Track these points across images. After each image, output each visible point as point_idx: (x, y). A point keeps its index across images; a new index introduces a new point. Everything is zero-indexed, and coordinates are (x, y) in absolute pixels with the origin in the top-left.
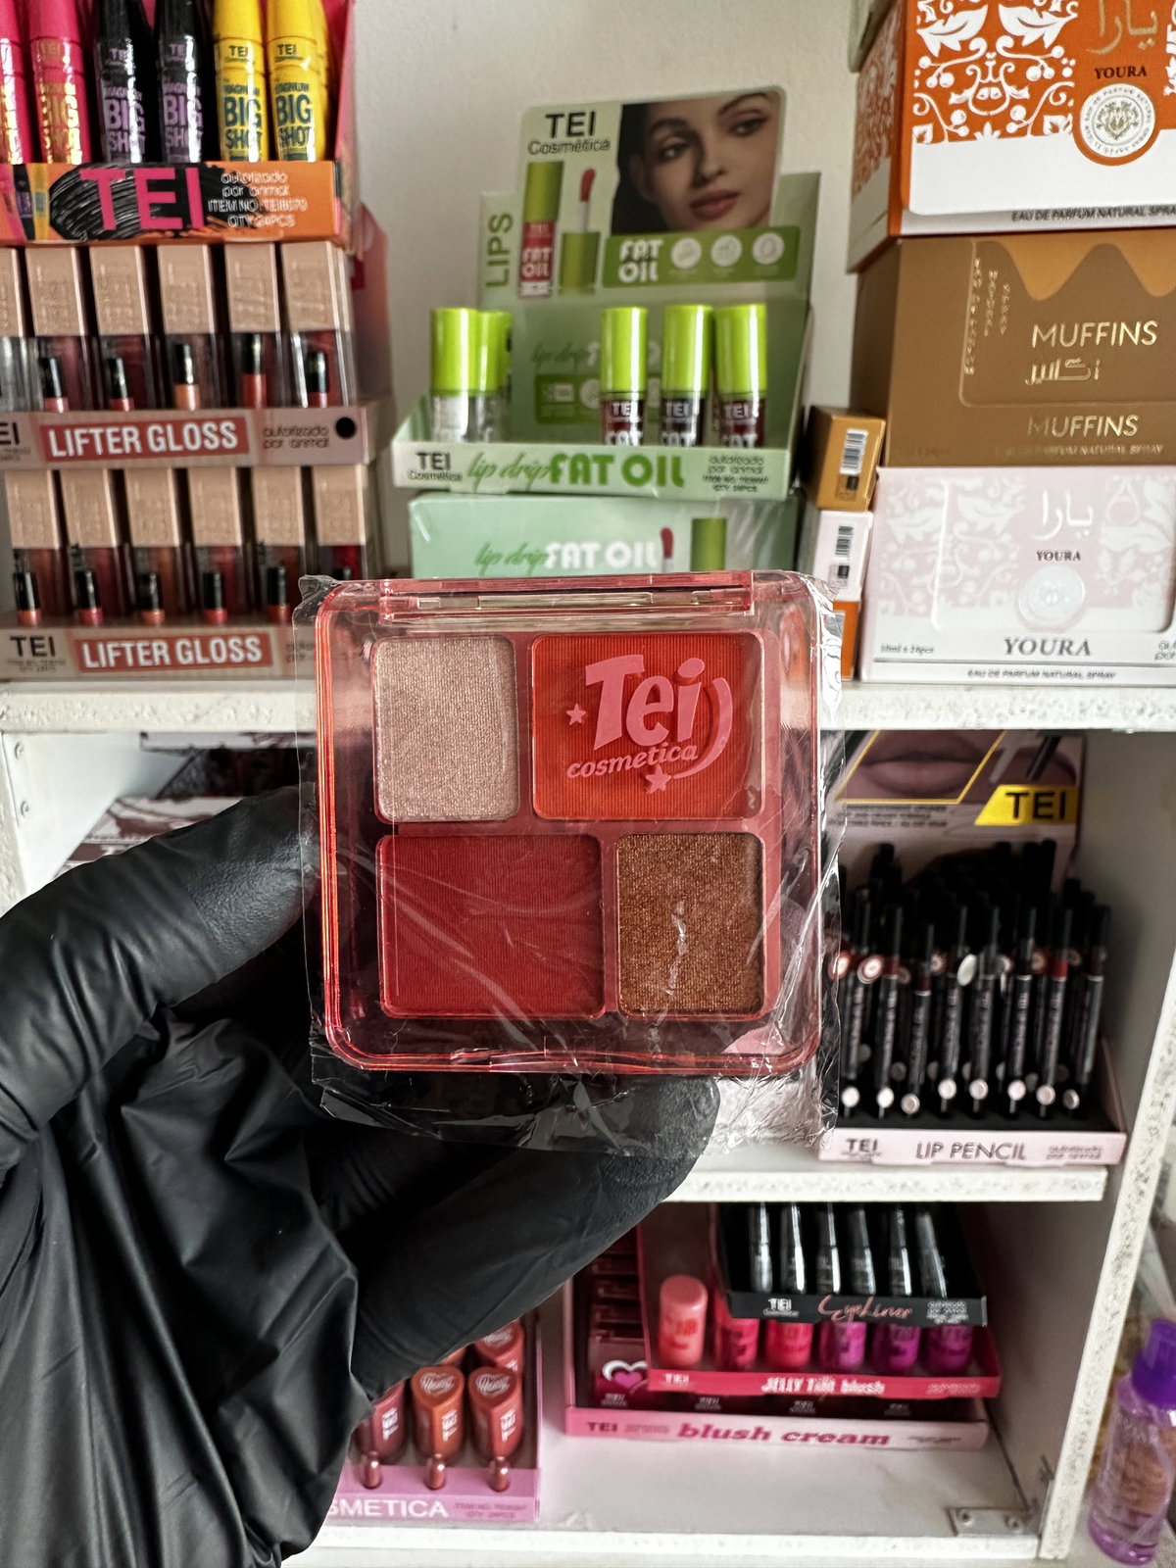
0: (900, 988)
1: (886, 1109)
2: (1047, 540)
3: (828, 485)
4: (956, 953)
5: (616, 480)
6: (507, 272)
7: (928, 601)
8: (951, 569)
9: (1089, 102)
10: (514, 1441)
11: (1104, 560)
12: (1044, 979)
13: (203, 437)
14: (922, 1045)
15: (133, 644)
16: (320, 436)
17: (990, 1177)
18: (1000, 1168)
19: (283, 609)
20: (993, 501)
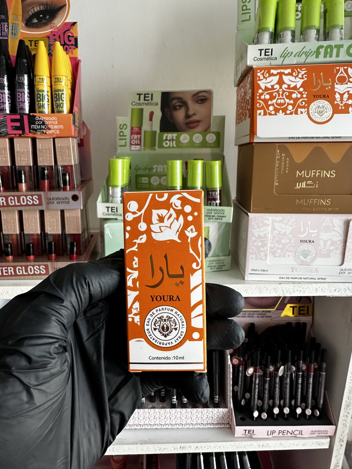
0: (260, 377)
1: (256, 418)
2: (303, 236)
4: (277, 366)
6: (126, 142)
7: (266, 255)
8: (272, 245)
9: (312, 105)
11: (322, 242)
13: (27, 200)
14: (268, 396)
15: (1, 268)
16: (66, 200)
17: (292, 442)
18: (295, 438)
19: (53, 255)
20: (285, 224)
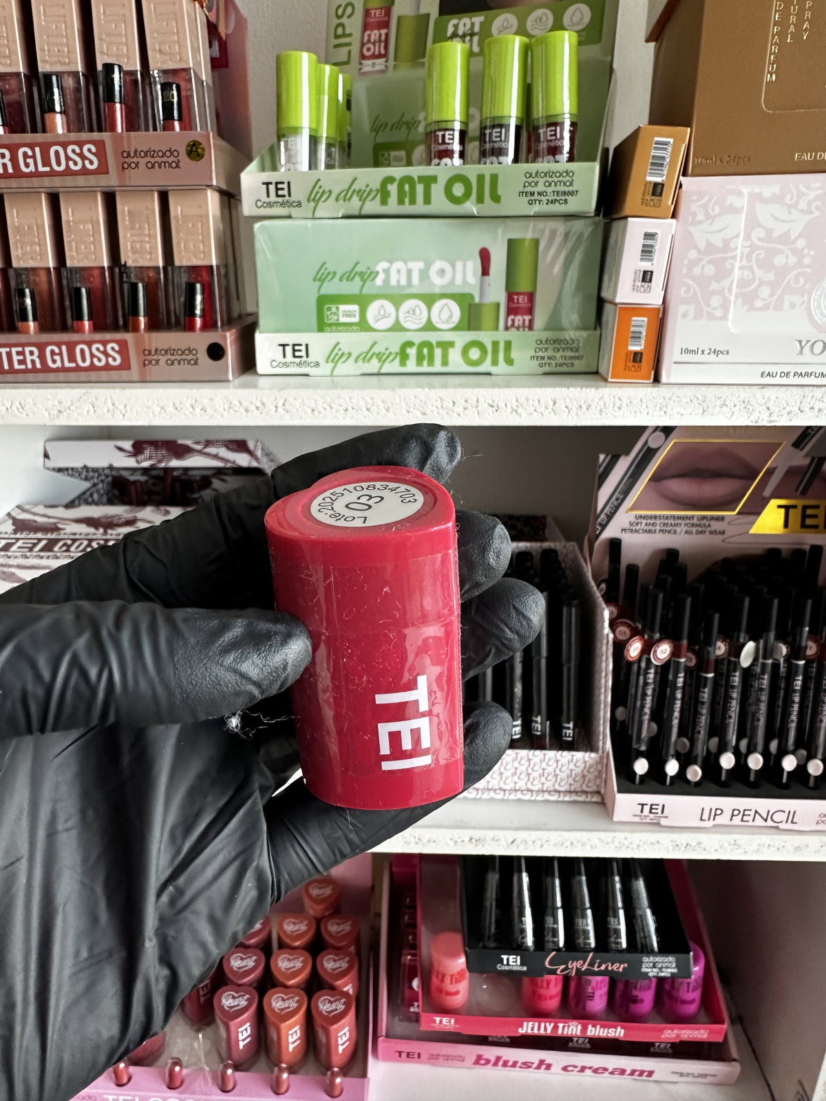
0: (688, 670)
1: (671, 777)
3: (634, 194)
4: (738, 639)
5: (439, 203)
6: (350, 52)
7: (725, 305)
8: (747, 273)
10: (348, 1054)
12: (815, 665)
13: (68, 158)
14: (706, 720)
15: (8, 350)
16: (172, 159)
17: (765, 839)
18: (774, 831)
19: (142, 320)
20: (789, 207)
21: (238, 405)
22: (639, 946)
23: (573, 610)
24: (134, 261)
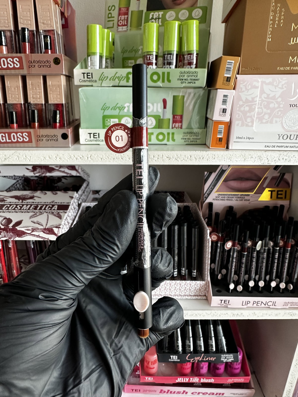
0: (238, 251)
1: (231, 290)
2: (293, 100)
3: (220, 81)
4: (255, 241)
7: (252, 122)
8: (260, 110)
12: (282, 249)
14: (244, 269)
16: (48, 64)
17: (265, 312)
18: (269, 309)
19: (37, 124)
20: (275, 87)
21: (73, 157)
22: (220, 351)
23: (196, 230)
24: (34, 101)
